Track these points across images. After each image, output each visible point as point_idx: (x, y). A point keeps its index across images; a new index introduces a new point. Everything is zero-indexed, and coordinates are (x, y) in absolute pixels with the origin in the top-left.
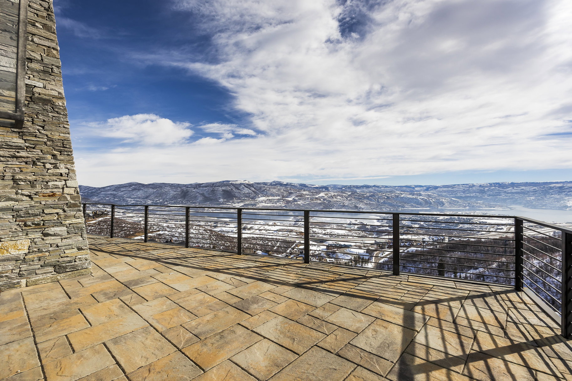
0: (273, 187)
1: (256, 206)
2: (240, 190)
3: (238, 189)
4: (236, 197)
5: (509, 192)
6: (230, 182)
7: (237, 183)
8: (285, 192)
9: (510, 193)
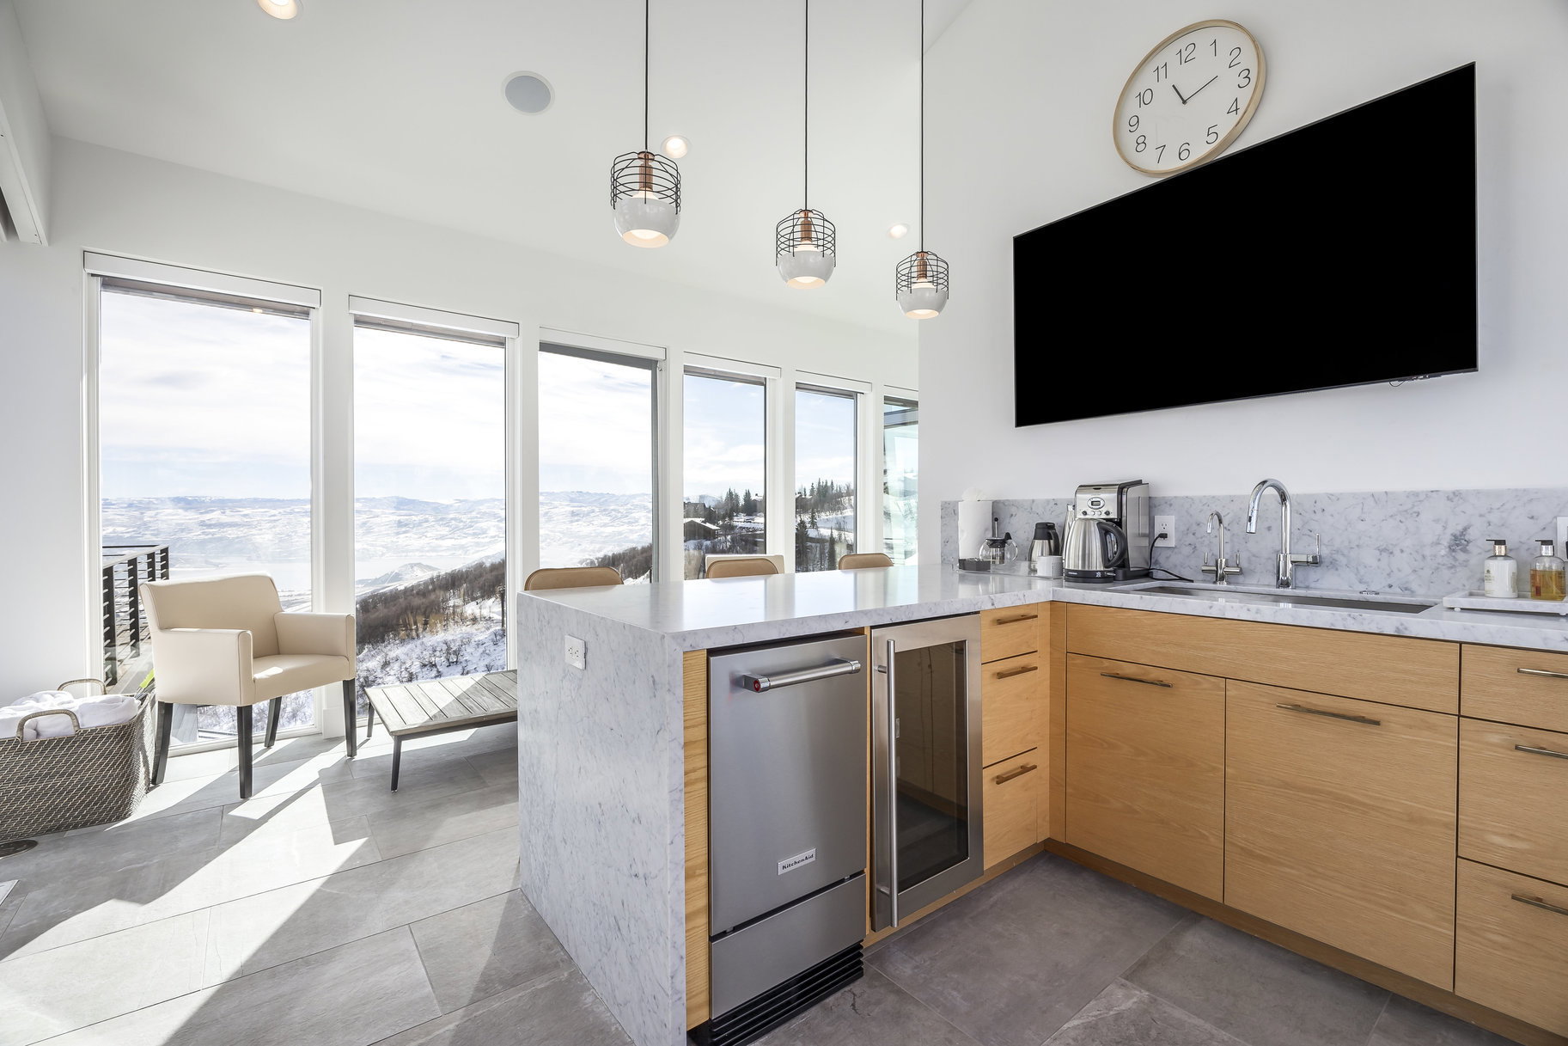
5: (213, 522)
9: (215, 525)
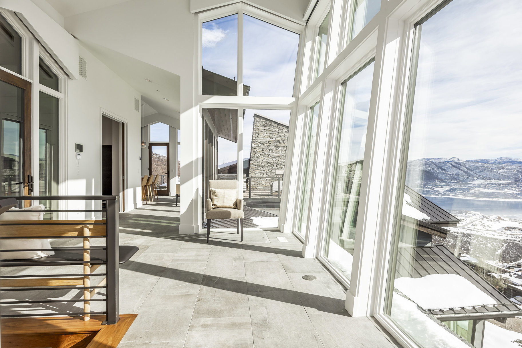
0: (498, 166)
1: (468, 191)
2: (444, 170)
3: (442, 169)
4: (438, 179)
6: (431, 161)
7: (441, 161)
8: (519, 174)
